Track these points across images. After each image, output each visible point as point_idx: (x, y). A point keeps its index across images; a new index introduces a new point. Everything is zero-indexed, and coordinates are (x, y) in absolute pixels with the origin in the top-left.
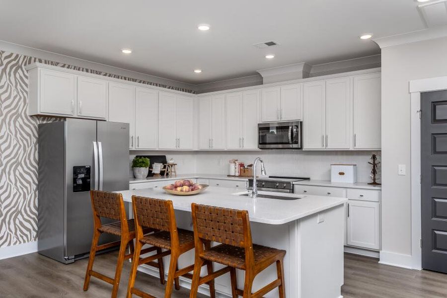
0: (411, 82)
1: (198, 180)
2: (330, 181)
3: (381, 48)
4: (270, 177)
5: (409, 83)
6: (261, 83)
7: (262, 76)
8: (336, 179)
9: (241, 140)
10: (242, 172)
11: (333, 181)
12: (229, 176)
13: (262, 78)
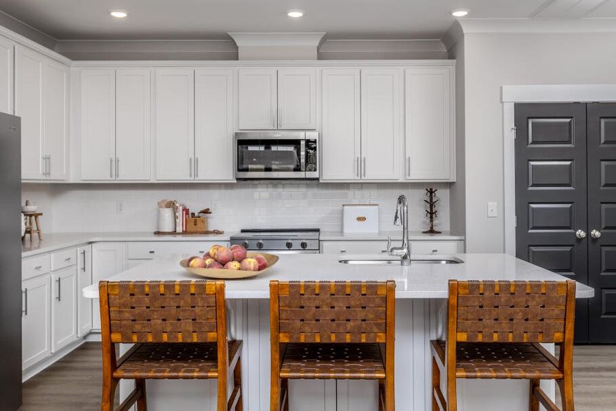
0: (505, 88)
1: (94, 245)
2: (342, 232)
3: (464, 32)
4: (243, 231)
5: (501, 88)
6: (236, 58)
7: (238, 45)
8: (352, 228)
9: (194, 163)
10: (191, 223)
11: (346, 231)
12: (158, 233)
13: (237, 47)
